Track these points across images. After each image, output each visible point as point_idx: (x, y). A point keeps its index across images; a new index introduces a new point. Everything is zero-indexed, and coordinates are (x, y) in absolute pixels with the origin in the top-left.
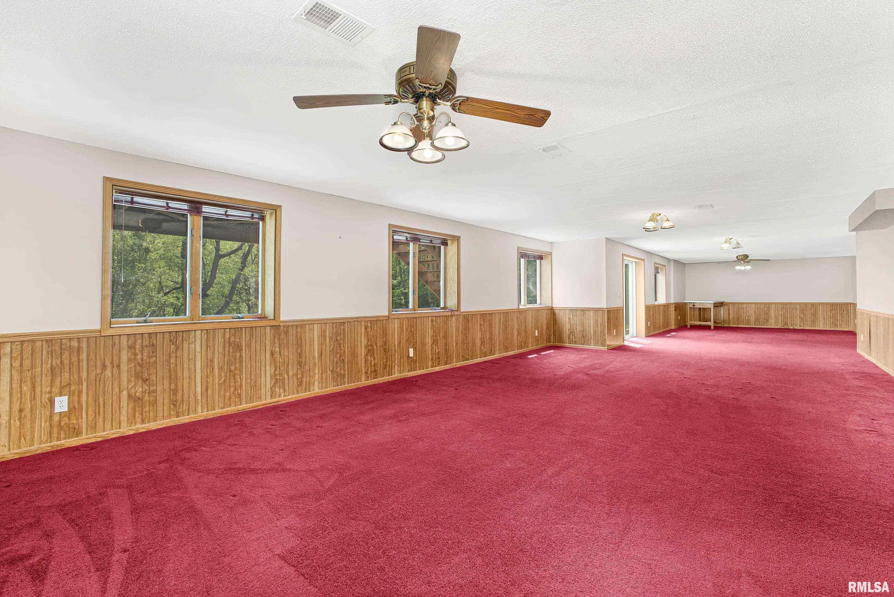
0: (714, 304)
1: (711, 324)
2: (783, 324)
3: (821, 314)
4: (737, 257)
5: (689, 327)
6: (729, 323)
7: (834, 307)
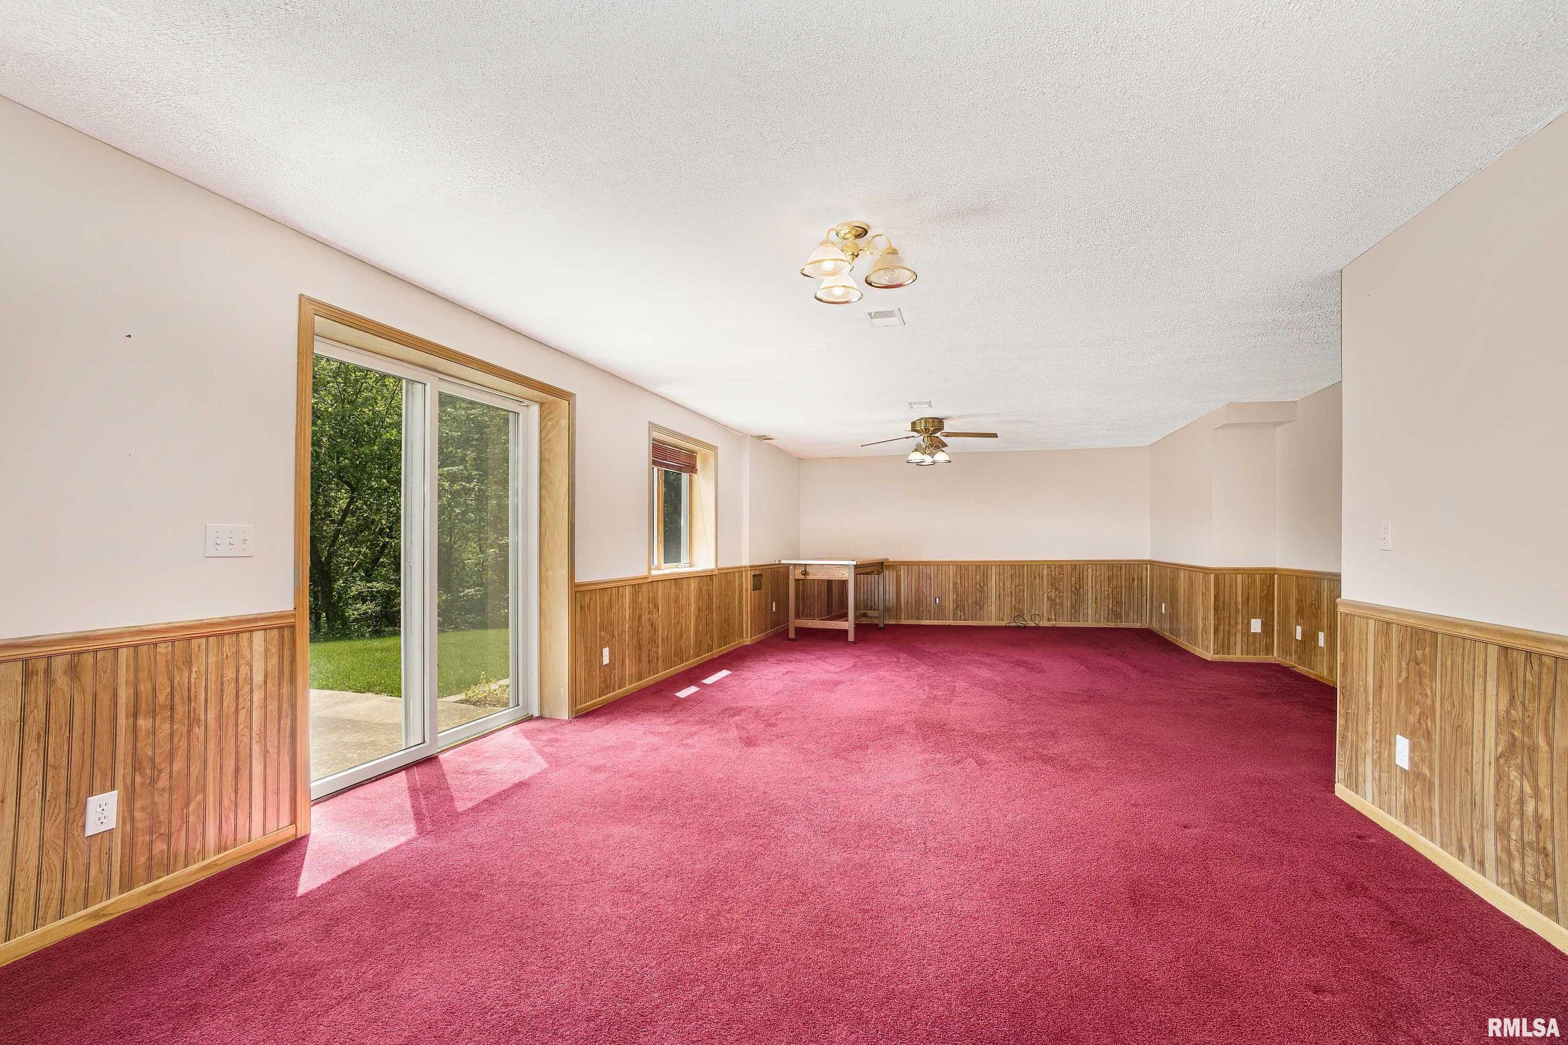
0: (856, 567)
1: (848, 625)
2: (1013, 616)
3: (1090, 589)
4: (914, 424)
5: (792, 635)
6: (898, 616)
7: (1115, 570)
